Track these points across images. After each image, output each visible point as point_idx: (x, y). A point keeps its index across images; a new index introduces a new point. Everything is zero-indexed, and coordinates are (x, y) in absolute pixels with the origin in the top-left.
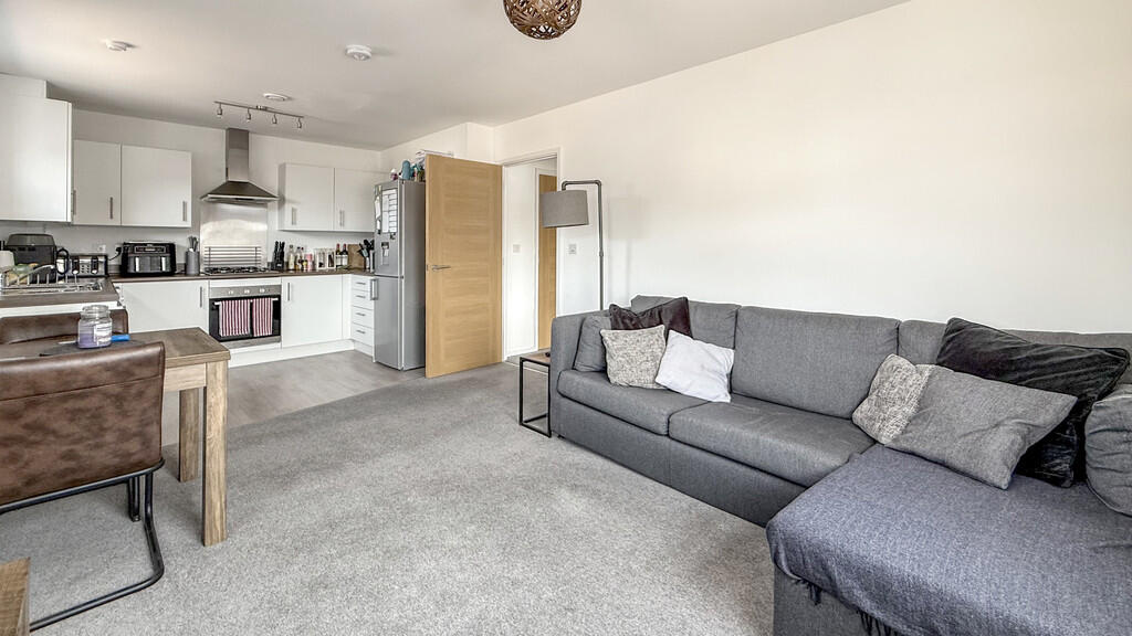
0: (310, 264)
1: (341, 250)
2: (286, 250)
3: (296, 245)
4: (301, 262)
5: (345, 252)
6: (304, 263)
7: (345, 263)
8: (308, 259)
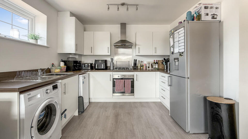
0: (145, 67)
1: (155, 62)
2: (137, 62)
3: (140, 60)
4: (142, 66)
5: (157, 63)
6: (143, 67)
7: (157, 67)
8: (144, 65)
